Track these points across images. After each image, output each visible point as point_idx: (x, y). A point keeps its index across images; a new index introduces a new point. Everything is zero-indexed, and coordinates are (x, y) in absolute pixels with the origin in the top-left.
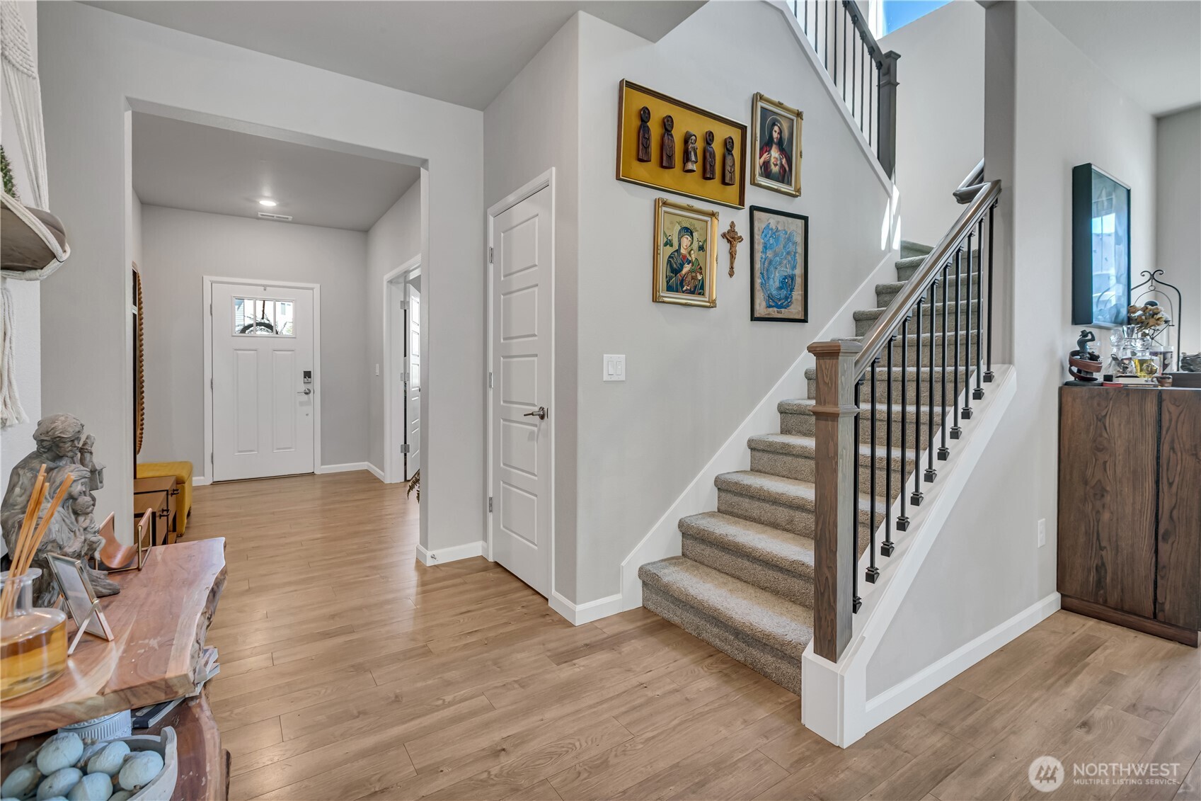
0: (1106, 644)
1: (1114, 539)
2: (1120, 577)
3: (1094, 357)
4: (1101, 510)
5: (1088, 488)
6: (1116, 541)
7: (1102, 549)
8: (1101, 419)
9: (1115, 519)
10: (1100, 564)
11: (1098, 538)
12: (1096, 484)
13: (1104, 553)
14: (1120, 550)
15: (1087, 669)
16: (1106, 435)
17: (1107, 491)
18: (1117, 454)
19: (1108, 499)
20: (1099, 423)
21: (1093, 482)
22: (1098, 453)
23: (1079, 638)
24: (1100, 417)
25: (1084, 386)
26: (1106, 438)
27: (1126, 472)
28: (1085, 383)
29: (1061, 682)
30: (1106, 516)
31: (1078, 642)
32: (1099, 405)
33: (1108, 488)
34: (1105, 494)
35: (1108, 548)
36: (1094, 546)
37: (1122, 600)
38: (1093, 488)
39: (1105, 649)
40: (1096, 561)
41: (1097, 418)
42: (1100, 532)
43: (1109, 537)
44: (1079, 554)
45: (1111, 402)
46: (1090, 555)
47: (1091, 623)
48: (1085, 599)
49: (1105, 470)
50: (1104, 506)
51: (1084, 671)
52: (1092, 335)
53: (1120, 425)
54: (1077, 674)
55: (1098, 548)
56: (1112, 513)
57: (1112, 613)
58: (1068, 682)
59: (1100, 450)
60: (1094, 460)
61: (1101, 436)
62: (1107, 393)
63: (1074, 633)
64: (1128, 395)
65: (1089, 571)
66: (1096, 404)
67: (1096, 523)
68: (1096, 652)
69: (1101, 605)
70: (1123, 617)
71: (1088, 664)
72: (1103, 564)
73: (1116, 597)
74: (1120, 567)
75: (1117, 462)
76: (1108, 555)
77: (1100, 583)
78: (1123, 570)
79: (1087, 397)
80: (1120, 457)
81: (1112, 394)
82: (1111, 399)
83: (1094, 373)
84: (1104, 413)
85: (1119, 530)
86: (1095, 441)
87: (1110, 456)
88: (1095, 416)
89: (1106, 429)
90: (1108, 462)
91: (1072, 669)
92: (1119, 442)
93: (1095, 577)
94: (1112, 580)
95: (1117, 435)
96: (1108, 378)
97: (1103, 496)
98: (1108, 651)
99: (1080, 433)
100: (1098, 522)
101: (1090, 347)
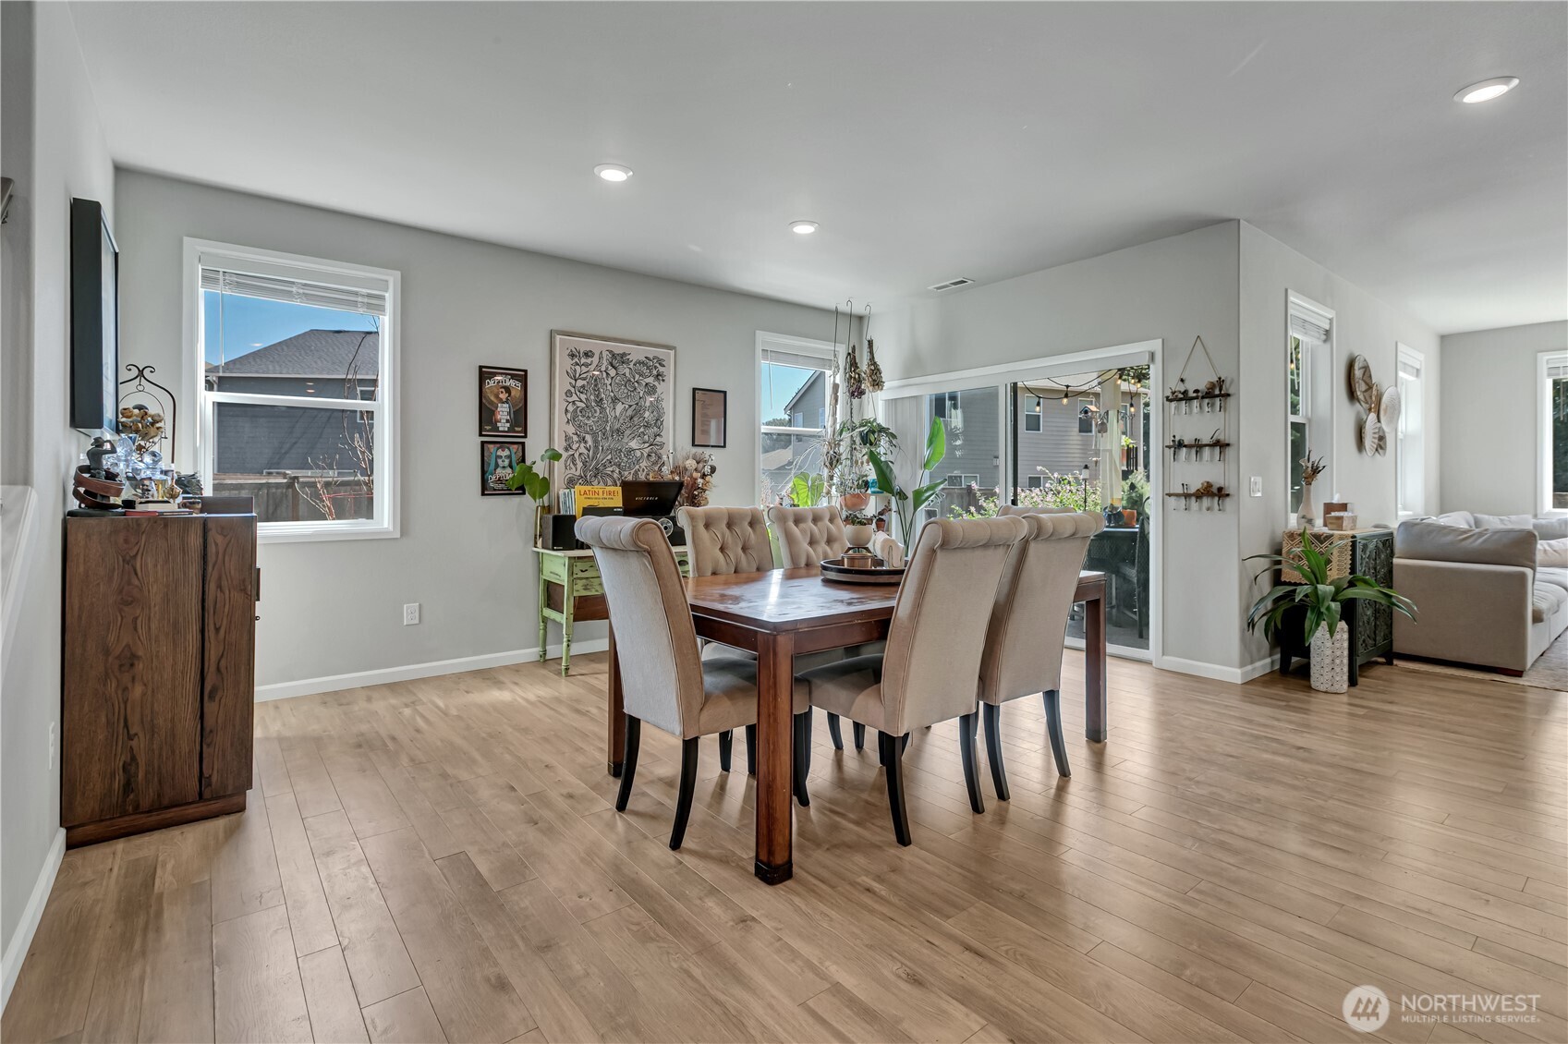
0: (160, 859)
1: (149, 719)
2: (156, 766)
3: (111, 476)
4: (130, 685)
5: (110, 659)
6: (152, 721)
7: (130, 738)
8: (129, 561)
9: (149, 693)
10: (129, 760)
11: (126, 726)
12: (122, 651)
13: (134, 743)
14: (156, 730)
15: (165, 900)
16: (136, 582)
17: (138, 658)
18: (153, 604)
19: (140, 666)
20: (126, 566)
21: (117, 652)
22: (126, 609)
23: (123, 871)
24: (128, 558)
25: (103, 516)
26: (137, 586)
27: (163, 626)
28: (105, 512)
29: (151, 935)
30: (138, 691)
31: (126, 876)
32: (126, 541)
33: (140, 653)
34: (136, 662)
35: (141, 735)
36: (121, 737)
37: (159, 795)
38: (118, 657)
39: (164, 865)
40: (123, 758)
41: (124, 561)
42: (128, 717)
43: (142, 719)
44: (97, 758)
45: (144, 536)
46: (114, 752)
47: (120, 845)
48: (108, 817)
49: (135, 629)
50: (133, 679)
51: (165, 905)
52: (112, 445)
53: (156, 566)
54: (159, 914)
55: (126, 738)
56: (145, 685)
57: (143, 820)
58: (159, 930)
59: (128, 604)
60: (119, 619)
61: (129, 583)
62: (139, 525)
63: (111, 870)
64: (166, 526)
65: (113, 775)
66: (121, 540)
67: (122, 706)
68: (158, 875)
69: (132, 814)
70: (159, 817)
71: (161, 896)
72: (133, 758)
73: (152, 794)
74: (156, 752)
75: (152, 615)
76: (140, 744)
77: (128, 787)
78: (160, 755)
79: (108, 532)
80: (157, 608)
81: (145, 525)
82: (143, 533)
83: (111, 498)
84: (133, 553)
85: (155, 705)
86: (121, 592)
87: (143, 608)
88: (120, 558)
89: (136, 574)
90: (140, 619)
91: (148, 913)
92: (155, 587)
93: (122, 778)
94: (147, 773)
95: (151, 580)
96: (129, 504)
97: (132, 665)
98: (169, 867)
99: (98, 584)
100: (125, 703)
101: (107, 462)
